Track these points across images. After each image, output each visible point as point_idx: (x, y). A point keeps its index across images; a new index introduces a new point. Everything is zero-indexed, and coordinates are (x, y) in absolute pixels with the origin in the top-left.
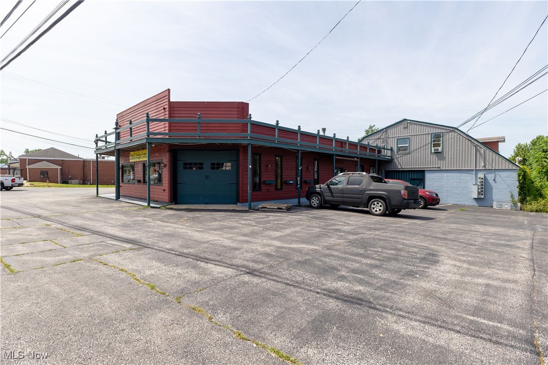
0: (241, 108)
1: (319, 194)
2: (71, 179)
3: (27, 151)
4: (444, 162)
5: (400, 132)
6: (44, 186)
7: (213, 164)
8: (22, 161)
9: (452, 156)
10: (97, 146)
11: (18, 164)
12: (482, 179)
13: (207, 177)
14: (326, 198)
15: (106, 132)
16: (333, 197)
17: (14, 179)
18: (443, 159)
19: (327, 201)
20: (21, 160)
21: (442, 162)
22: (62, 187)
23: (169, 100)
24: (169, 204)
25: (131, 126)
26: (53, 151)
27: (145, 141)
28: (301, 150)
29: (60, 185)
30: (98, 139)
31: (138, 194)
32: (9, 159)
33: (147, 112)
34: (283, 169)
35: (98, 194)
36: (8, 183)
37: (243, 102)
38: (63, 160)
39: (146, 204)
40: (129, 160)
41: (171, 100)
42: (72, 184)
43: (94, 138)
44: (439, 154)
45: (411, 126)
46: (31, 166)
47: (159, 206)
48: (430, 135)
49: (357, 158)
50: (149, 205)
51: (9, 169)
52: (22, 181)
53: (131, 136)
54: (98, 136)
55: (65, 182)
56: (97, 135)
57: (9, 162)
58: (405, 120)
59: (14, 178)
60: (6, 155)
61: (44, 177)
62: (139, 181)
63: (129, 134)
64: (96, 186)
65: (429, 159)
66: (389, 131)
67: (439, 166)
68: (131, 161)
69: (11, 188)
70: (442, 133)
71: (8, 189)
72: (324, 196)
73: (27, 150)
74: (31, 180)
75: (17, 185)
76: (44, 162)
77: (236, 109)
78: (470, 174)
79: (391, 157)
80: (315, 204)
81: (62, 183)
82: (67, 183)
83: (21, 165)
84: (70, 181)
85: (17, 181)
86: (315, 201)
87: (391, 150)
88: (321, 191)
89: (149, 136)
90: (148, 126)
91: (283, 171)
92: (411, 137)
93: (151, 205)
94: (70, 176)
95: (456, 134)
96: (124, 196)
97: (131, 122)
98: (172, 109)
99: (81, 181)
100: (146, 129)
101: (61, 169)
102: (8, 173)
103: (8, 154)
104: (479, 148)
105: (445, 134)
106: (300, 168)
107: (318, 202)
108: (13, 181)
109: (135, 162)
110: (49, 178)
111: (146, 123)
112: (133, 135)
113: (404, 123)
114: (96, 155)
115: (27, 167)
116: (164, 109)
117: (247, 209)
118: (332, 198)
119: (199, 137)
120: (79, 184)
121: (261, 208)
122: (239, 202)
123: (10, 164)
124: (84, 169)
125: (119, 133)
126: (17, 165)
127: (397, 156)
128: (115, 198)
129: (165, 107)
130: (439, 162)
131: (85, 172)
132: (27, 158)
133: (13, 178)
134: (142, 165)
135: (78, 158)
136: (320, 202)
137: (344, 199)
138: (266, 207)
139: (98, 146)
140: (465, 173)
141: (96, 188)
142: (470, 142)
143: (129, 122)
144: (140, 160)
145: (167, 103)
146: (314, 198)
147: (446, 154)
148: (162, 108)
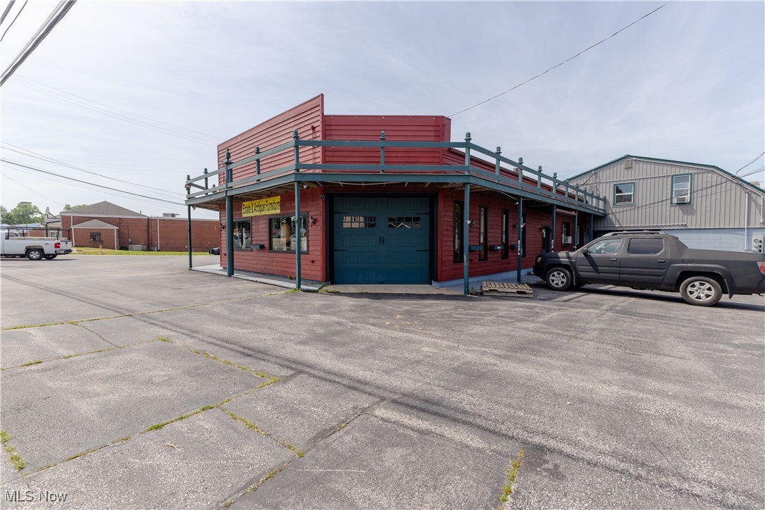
0: (441, 126)
1: (566, 267)
2: (131, 243)
3: (68, 207)
4: (694, 217)
5: (620, 175)
6: (96, 253)
7: (390, 220)
8: (65, 219)
9: (708, 209)
10: (189, 193)
11: (60, 223)
12: (761, 242)
13: (382, 240)
14: (581, 273)
15: (206, 170)
16: (598, 272)
17: (59, 244)
18: (693, 212)
19: (584, 278)
20: (63, 218)
21: (690, 217)
22: (121, 254)
23: (323, 114)
24: (324, 284)
25: (257, 156)
26: (106, 205)
27: (292, 179)
28: (523, 197)
29: (117, 251)
30: (189, 182)
31: (259, 266)
32: (46, 217)
33: (294, 129)
34: (489, 227)
35: (191, 266)
36: (49, 249)
37: (443, 117)
38: (120, 218)
39: (294, 286)
40: (241, 213)
41: (326, 113)
42: (133, 250)
43: (185, 181)
44: (685, 206)
45: (637, 166)
46: (77, 226)
47: (316, 289)
48: (670, 179)
49: (575, 211)
50: (299, 286)
51: (47, 229)
52: (69, 246)
53: (259, 173)
54: (191, 178)
55: (123, 247)
56: (189, 176)
57: (46, 220)
58: (629, 156)
59: (59, 241)
60: (40, 213)
61: (95, 240)
62: (262, 247)
63: (255, 169)
64: (188, 253)
65: (668, 214)
66: (601, 173)
67: (684, 224)
68: (244, 215)
69: (54, 256)
70: (691, 174)
71: (50, 257)
72: (577, 271)
73: (68, 205)
74: (78, 244)
75: (63, 252)
76: (95, 220)
77: (432, 128)
78: (738, 234)
79: (605, 211)
80: (557, 284)
81: (121, 249)
82: (126, 249)
83: (63, 224)
84: (130, 246)
85: (63, 246)
86: (558, 279)
87: (605, 200)
88: (571, 262)
89: (298, 170)
90: (298, 153)
91: (489, 230)
92: (637, 181)
93: (302, 286)
94: (130, 240)
95: (715, 176)
96: (242, 270)
97: (258, 149)
98: (327, 128)
99: (145, 247)
100: (294, 157)
101: (118, 231)
102: (45, 235)
103: (44, 213)
104: (754, 196)
105: (696, 176)
106: (522, 226)
107: (565, 280)
108: (57, 246)
109: (252, 218)
110: (101, 242)
111: (293, 148)
112: (261, 172)
113: (627, 160)
114: (187, 207)
115: (73, 227)
116: (313, 128)
117: (462, 293)
118: (596, 274)
119: (383, 171)
120: (143, 250)
121: (487, 291)
122: (437, 280)
123: (48, 223)
124: (148, 230)
125: (231, 170)
126: (59, 225)
127: (614, 210)
128: (226, 274)
129: (315, 125)
130: (685, 217)
131: (150, 235)
132: (72, 215)
133: (57, 241)
134: (267, 221)
135: (140, 215)
136: (570, 281)
137: (621, 276)
138: (496, 291)
139: (191, 193)
140: (729, 233)
141: (188, 256)
142: (739, 187)
143: (255, 149)
144: (263, 213)
145: (320, 118)
146: (555, 273)
147: (697, 204)
148: (310, 127)
